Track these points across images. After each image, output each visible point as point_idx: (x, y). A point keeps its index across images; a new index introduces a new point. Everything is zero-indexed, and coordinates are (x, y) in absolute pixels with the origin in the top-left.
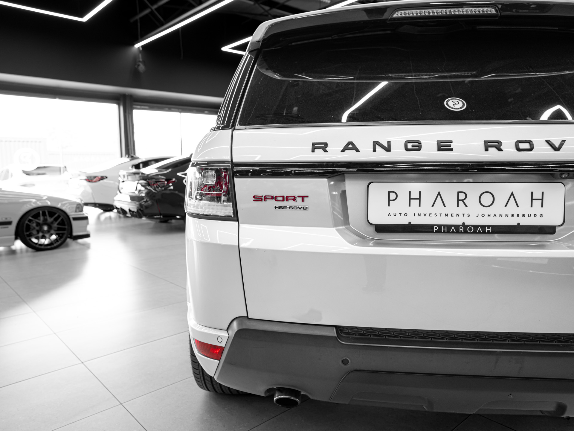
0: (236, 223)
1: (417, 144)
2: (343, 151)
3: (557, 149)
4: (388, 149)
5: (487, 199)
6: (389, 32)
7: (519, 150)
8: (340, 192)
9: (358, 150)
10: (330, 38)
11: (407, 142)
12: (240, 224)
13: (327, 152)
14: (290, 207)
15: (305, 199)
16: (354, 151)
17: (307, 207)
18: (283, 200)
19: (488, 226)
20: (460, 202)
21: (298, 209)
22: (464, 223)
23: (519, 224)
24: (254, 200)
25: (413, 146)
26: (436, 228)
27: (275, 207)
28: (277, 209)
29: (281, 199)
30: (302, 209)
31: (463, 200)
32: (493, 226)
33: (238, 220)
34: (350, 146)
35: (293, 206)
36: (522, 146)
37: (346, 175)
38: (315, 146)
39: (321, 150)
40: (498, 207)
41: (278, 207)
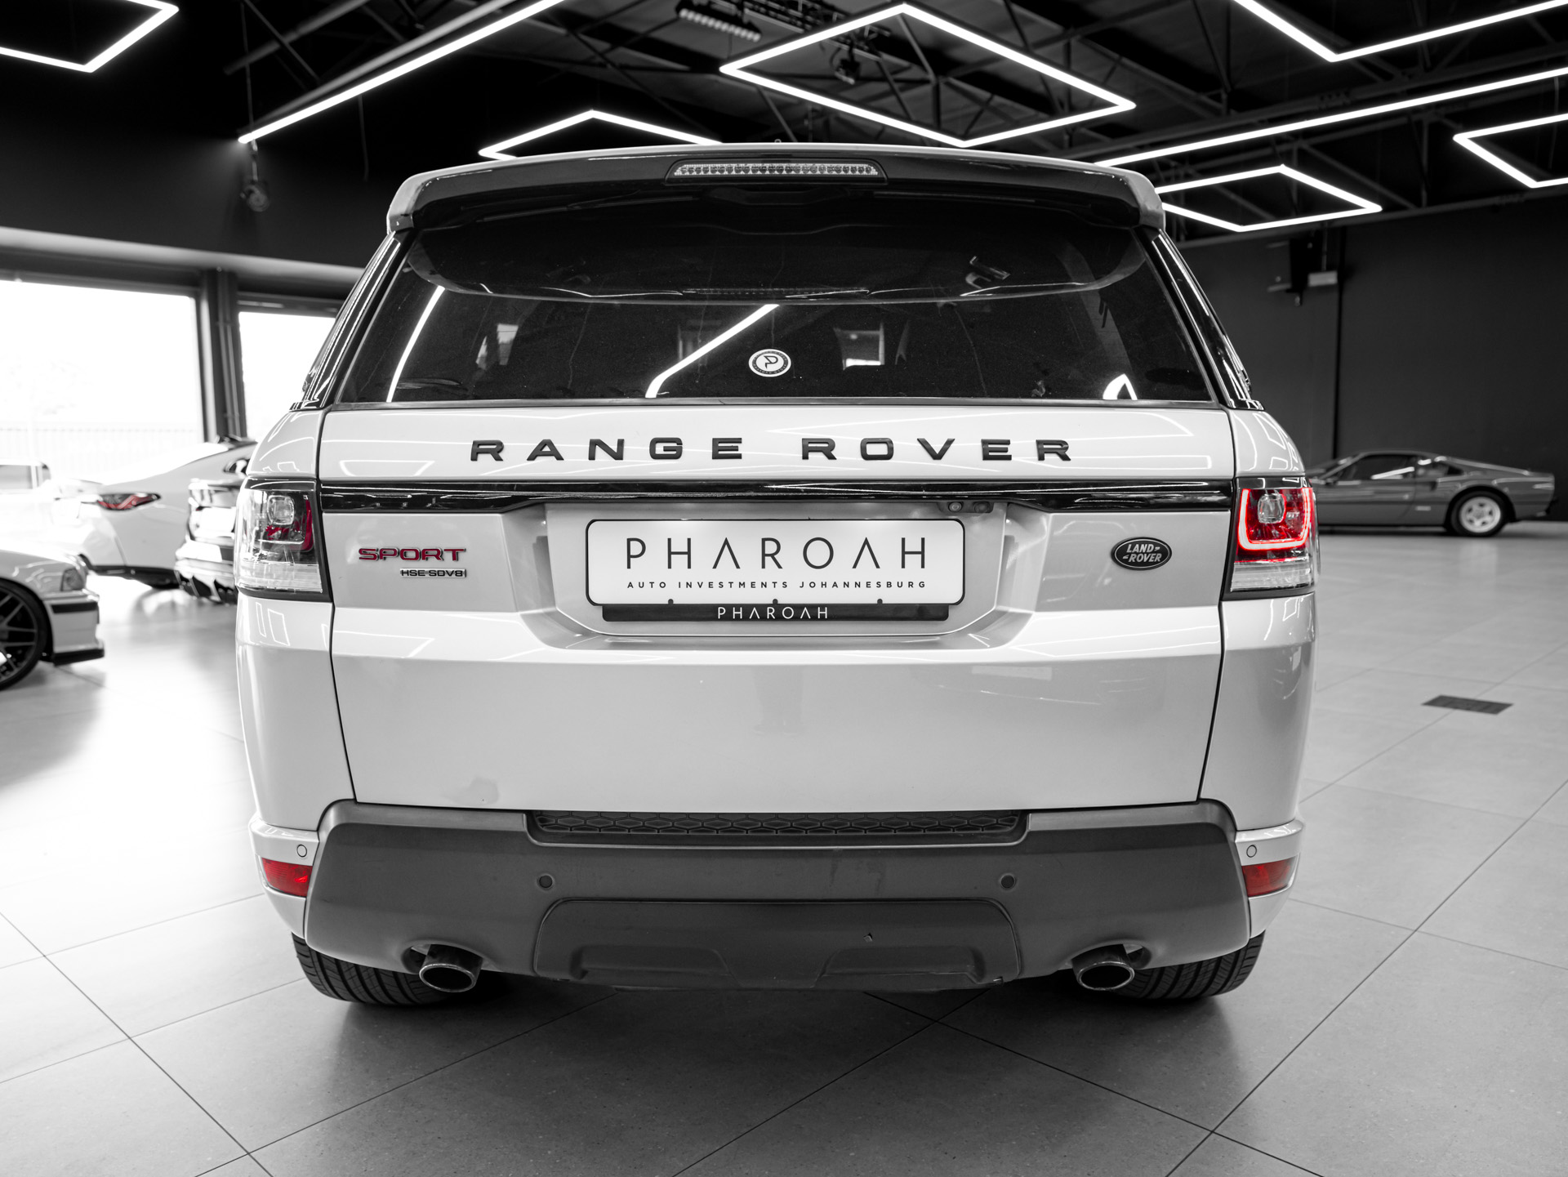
0: (330, 605)
1: (675, 445)
2: (532, 458)
3: (937, 457)
4: (618, 456)
5: (818, 553)
6: (690, 198)
7: (866, 457)
8: (534, 540)
9: (559, 458)
10: (565, 209)
11: (655, 442)
12: (336, 609)
13: (501, 460)
14: (430, 571)
15: (461, 555)
16: (553, 458)
17: (463, 570)
18: (416, 559)
19: (823, 606)
20: (768, 560)
21: (447, 575)
22: (775, 601)
23: (880, 601)
24: (360, 558)
25: (666, 449)
26: (722, 611)
27: (403, 573)
28: (405, 575)
29: (412, 555)
30: (454, 575)
31: (772, 556)
32: (831, 607)
33: (332, 600)
34: (547, 449)
35: (437, 570)
36: (872, 450)
37: (547, 505)
38: (478, 450)
39: (489, 457)
40: (841, 569)
41: (407, 573)
